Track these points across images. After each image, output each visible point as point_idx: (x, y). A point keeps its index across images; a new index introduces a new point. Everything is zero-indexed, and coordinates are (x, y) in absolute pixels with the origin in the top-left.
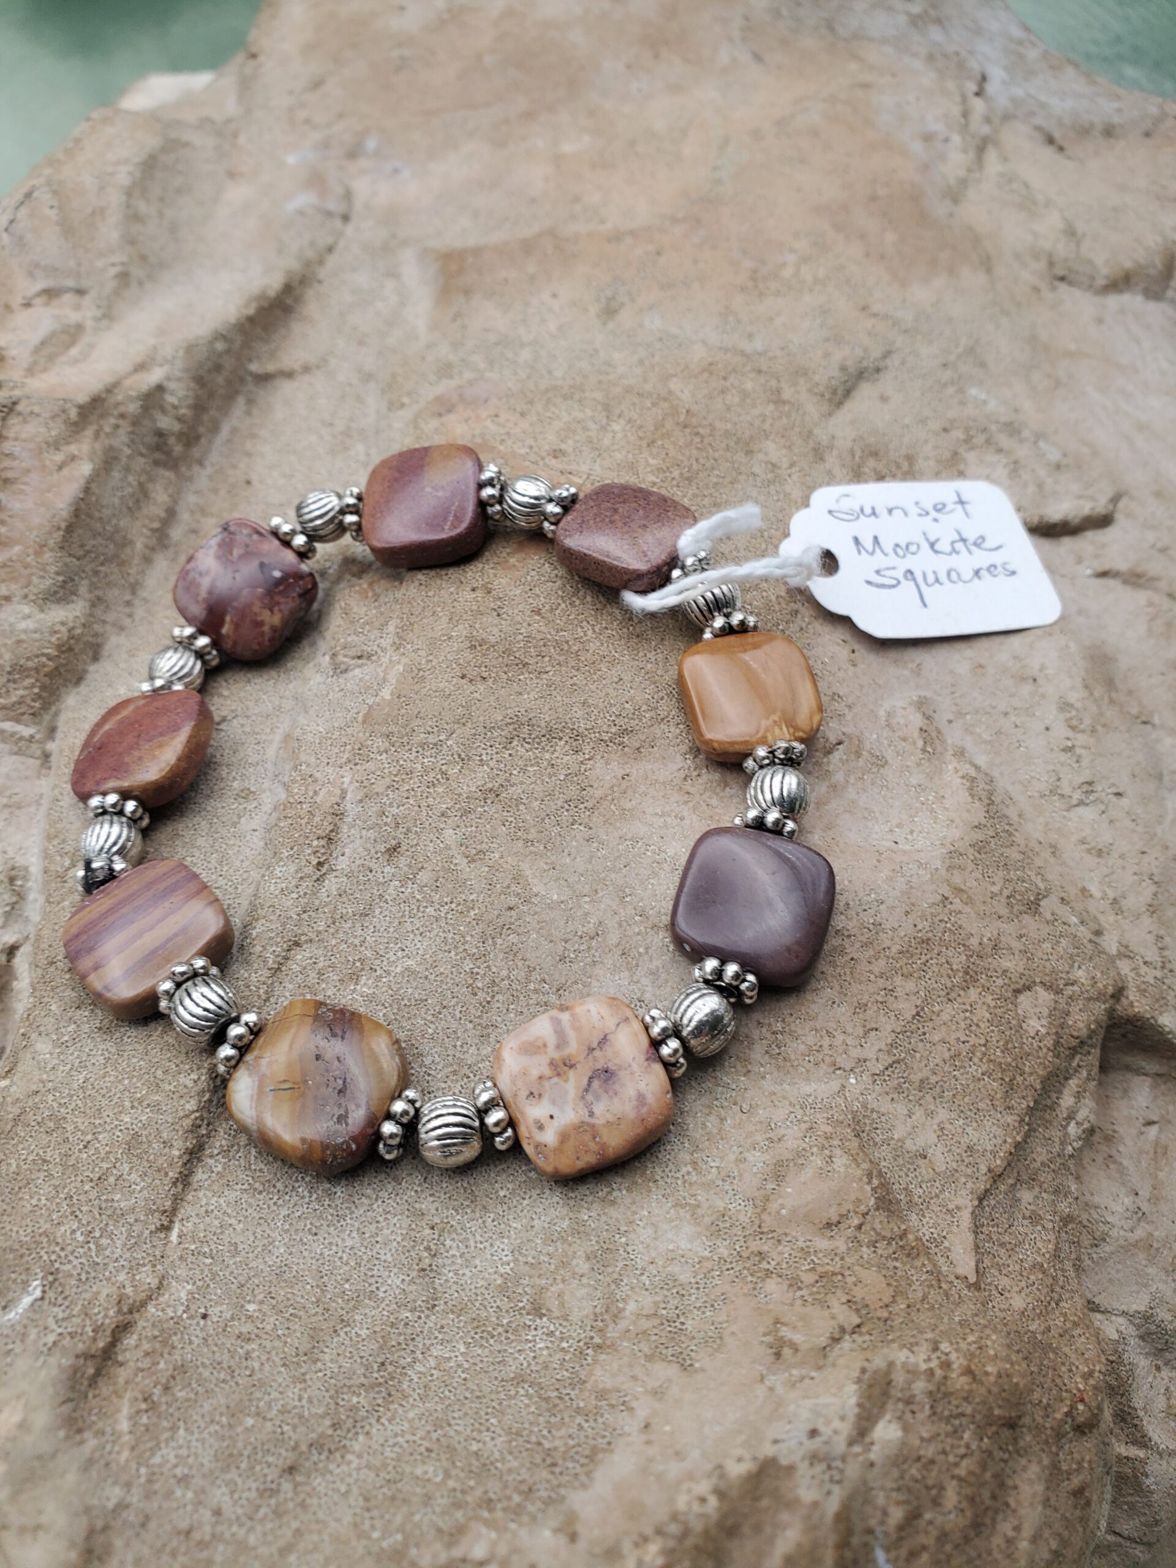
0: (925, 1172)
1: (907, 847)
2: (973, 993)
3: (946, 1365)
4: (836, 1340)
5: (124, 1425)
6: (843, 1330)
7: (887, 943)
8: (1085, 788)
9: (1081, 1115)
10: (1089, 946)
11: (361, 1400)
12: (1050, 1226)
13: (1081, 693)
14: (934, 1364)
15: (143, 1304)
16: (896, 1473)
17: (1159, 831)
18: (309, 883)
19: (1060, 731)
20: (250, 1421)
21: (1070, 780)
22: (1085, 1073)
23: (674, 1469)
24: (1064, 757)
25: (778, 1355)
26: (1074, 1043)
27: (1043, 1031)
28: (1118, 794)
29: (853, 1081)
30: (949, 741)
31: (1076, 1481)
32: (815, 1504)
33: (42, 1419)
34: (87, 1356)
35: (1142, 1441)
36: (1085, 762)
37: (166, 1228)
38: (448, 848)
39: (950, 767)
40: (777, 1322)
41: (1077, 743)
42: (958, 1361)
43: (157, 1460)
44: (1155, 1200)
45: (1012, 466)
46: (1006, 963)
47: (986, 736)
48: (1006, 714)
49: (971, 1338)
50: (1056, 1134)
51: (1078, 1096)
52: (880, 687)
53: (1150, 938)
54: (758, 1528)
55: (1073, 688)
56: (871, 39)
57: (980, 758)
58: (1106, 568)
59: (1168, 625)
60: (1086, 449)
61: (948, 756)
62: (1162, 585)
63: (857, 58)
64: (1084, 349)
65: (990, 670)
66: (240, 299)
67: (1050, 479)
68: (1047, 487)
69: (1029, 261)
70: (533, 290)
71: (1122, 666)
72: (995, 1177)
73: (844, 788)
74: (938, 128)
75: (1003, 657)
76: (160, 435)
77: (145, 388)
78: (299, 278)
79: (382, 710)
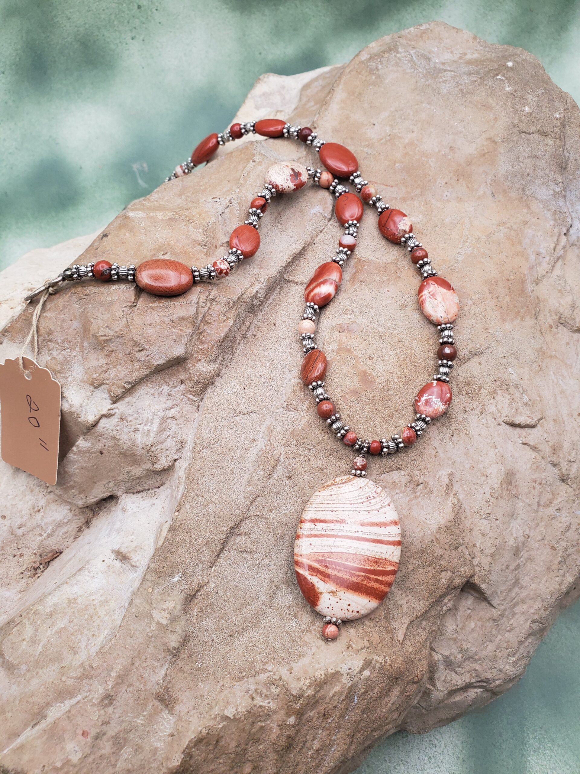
0: (400, 611)
1: (428, 522)
2: (430, 568)
3: (386, 662)
4: (362, 649)
5: (195, 614)
6: (365, 647)
7: (412, 549)
8: (488, 515)
9: (448, 605)
10: (469, 562)
11: (250, 625)
12: (427, 632)
13: (499, 486)
14: (383, 661)
15: (204, 586)
16: (365, 682)
17: (504, 533)
18: (265, 479)
19: (488, 495)
20: (223, 622)
21: (485, 510)
22: (453, 595)
23: (317, 666)
24: (485, 503)
25: (348, 648)
26: (453, 587)
27: (445, 583)
28: (497, 519)
30: (454, 489)
31: (408, 694)
32: (345, 683)
33: (179, 607)
34: (190, 595)
35: (434, 686)
36: (490, 507)
37: (211, 567)
39: (451, 498)
40: (350, 640)
41: (491, 501)
42: (389, 662)
43: (201, 624)
44: (462, 629)
45: (511, 400)
46: (442, 563)
47: (466, 489)
48: (474, 484)
49: (394, 657)
50: (439, 608)
51: (449, 600)
52: (441, 466)
53: (488, 563)
54: (331, 684)
55: (497, 483)
56: (536, 199)
57: (461, 497)
58: (527, 442)
59: (538, 467)
60: (538, 399)
61: (451, 495)
62: (542, 453)
63: (528, 207)
64: (557, 355)
65: (475, 469)
66: (288, 254)
67: (521, 408)
68: (519, 410)
69: (553, 315)
70: (383, 286)
71: (517, 477)
72: (417, 617)
73: (418, 497)
74: (543, 251)
75: (481, 466)
76: (253, 305)
77: (252, 294)
78: (308, 243)
79: (297, 432)
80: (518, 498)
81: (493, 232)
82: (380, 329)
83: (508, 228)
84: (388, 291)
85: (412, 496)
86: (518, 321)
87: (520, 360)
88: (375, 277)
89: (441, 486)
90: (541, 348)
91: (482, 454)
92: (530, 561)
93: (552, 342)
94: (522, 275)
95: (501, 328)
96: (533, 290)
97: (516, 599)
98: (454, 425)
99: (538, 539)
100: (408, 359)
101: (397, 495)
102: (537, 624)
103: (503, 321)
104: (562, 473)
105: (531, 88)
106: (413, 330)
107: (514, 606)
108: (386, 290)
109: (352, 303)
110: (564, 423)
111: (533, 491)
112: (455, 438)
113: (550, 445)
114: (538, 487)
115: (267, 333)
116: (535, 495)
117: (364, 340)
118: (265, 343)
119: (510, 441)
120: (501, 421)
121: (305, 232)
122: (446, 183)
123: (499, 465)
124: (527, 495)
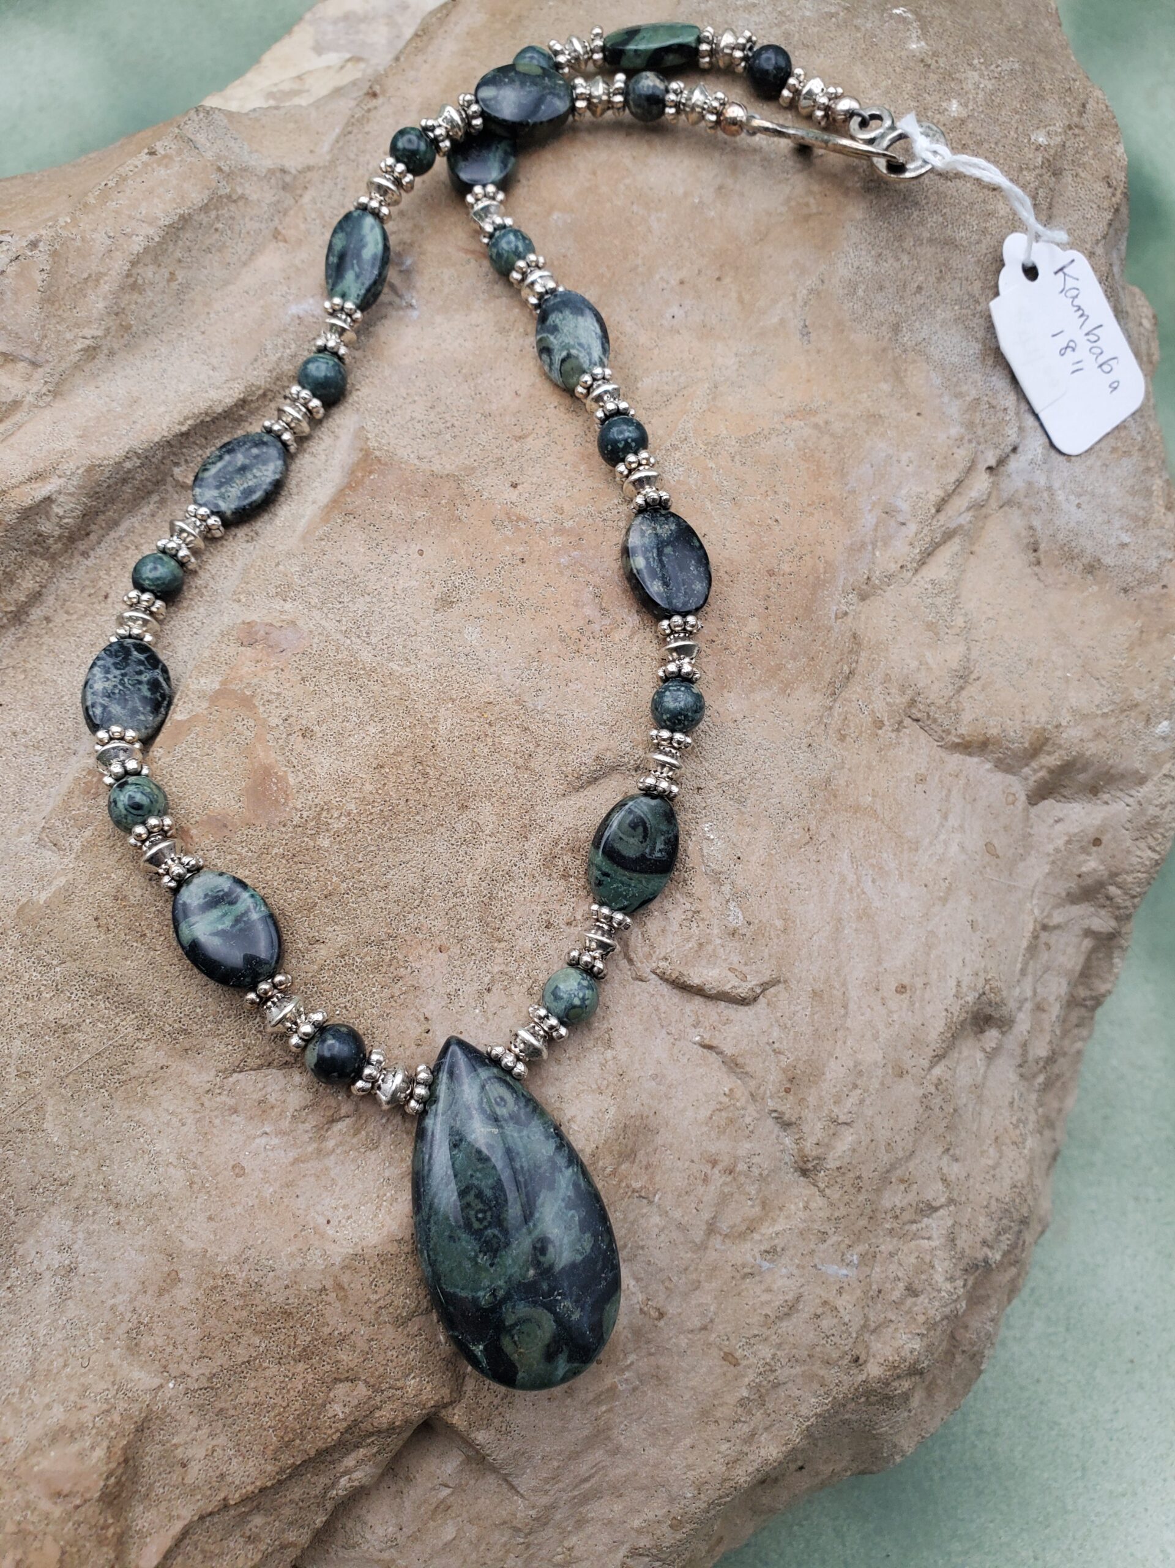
0: (175, 1478)
1: (331, 1232)
2: (301, 1366)
7: (257, 1301)
9: (354, 1476)
22: (377, 1449)
26: (372, 1429)
27: (341, 1416)
29: (171, 1385)
38: (10, 1056)
46: (343, 1356)
50: (323, 1480)
56: (928, 359)
58: (714, 1043)
59: (731, 1121)
60: (779, 923)
62: (753, 1083)
63: (898, 376)
64: (878, 807)
66: (180, 413)
67: (719, 941)
68: (710, 948)
69: (893, 691)
70: (409, 537)
71: (659, 1140)
72: (225, 1506)
73: (329, 1154)
74: (905, 506)
76: (40, 535)
77: (28, 502)
78: (261, 392)
79: (32, 910)
80: (651, 1202)
81: (766, 432)
82: (366, 655)
83: (816, 426)
84: (421, 553)
85: (310, 1149)
86: (768, 694)
87: (749, 803)
88: (392, 507)
90: (828, 781)
92: (654, 1382)
93: (870, 767)
94: (821, 567)
96: (846, 614)
97: (593, 1481)
99: (689, 1325)
100: (409, 753)
101: (263, 1140)
102: (647, 1559)
103: (723, 687)
104: (800, 1150)
105: (984, 55)
106: (453, 672)
107: (585, 1499)
108: (414, 548)
109: (307, 569)
110: (845, 1007)
111: (701, 1189)
113: (783, 1065)
114: (718, 1178)
115: (78, 619)
116: (705, 1199)
117: (303, 679)
118: (64, 645)
119: (664, 1031)
120: (648, 970)
121: (256, 360)
122: (682, 283)
123: (601, 1098)
124: (679, 1196)
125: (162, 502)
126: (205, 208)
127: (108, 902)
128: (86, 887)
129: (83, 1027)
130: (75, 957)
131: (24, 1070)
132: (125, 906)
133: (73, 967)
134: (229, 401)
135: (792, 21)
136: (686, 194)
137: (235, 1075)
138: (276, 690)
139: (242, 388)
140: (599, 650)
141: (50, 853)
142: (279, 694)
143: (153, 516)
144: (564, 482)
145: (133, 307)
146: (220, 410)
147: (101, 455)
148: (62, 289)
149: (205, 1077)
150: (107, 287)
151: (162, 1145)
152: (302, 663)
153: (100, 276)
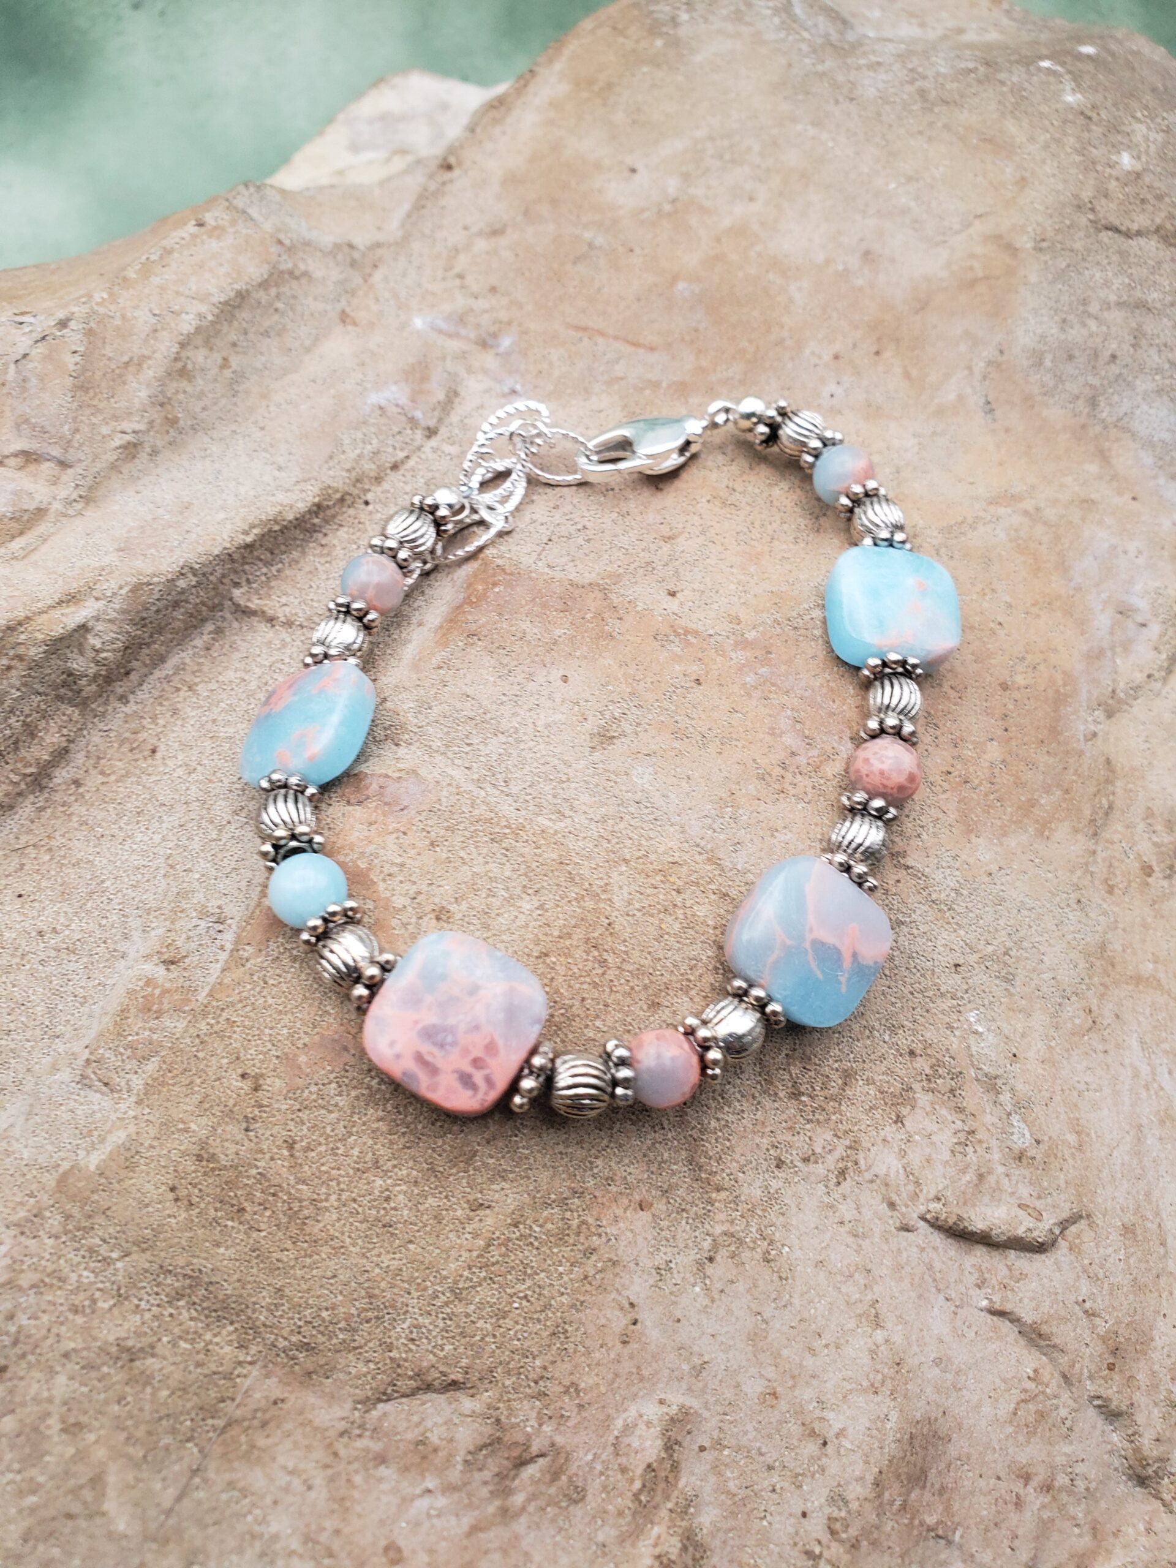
13: (869, 1490)
19: (816, 1527)
30: (681, 1484)
38: (50, 1400)
39: (656, 1530)
41: (826, 1554)
45: (962, 1136)
47: (732, 1486)
48: (770, 1468)
52: (642, 1379)
55: (860, 1479)
56: (1134, 435)
57: (707, 1518)
58: (1008, 1307)
59: (1042, 1415)
60: (1072, 1138)
61: (664, 1513)
62: (1064, 1360)
63: (1103, 456)
64: (1161, 976)
65: (783, 1405)
66: (244, 519)
67: (1001, 1169)
68: (991, 1179)
69: (1159, 828)
70: (548, 660)
71: (952, 1451)
73: (517, 1515)
74: (1142, 604)
75: (807, 1394)
76: (70, 675)
77: (58, 631)
78: (338, 496)
79: (79, 1180)
80: (949, 1543)
81: (970, 520)
82: (507, 809)
83: (1026, 513)
84: (565, 679)
85: (491, 1509)
86: (1024, 838)
87: (1018, 982)
88: (525, 626)
89: (624, 1470)
90: (1103, 947)
91: (818, 1344)
93: (1145, 925)
94: (1059, 678)
95: (955, 858)
96: (1095, 735)
98: (721, 1216)
100: (579, 934)
101: (423, 1504)
103: (969, 831)
104: (1137, 1450)
106: (622, 825)
108: (556, 674)
110: (1163, 1244)
111: (1014, 1518)
112: (719, 1270)
113: (1101, 1331)
114: (1034, 1500)
115: (117, 781)
116: (1020, 1532)
117: (432, 844)
118: (101, 815)
119: (941, 1297)
120: (915, 1216)
121: (331, 457)
122: (836, 357)
123: (879, 1398)
124: (987, 1530)
125: (219, 631)
126: (264, 285)
127: (190, 1165)
128: (155, 1143)
129: (159, 1349)
130: (143, 1245)
131: (72, 1420)
132: (213, 1169)
133: (141, 1260)
134: (302, 506)
135: (925, 78)
136: (828, 262)
137: (380, 1406)
138: (398, 860)
139: (316, 491)
140: (809, 789)
141: (98, 1095)
142: (402, 865)
143: (208, 649)
144: (733, 587)
145: (181, 396)
146: (291, 517)
147: (149, 571)
148: (98, 375)
149: (338, 1411)
150: (151, 373)
151: (280, 1524)
152: (430, 822)
153: (143, 358)
